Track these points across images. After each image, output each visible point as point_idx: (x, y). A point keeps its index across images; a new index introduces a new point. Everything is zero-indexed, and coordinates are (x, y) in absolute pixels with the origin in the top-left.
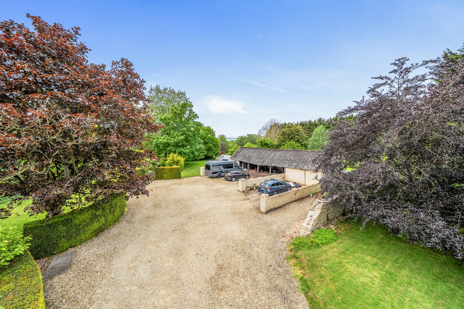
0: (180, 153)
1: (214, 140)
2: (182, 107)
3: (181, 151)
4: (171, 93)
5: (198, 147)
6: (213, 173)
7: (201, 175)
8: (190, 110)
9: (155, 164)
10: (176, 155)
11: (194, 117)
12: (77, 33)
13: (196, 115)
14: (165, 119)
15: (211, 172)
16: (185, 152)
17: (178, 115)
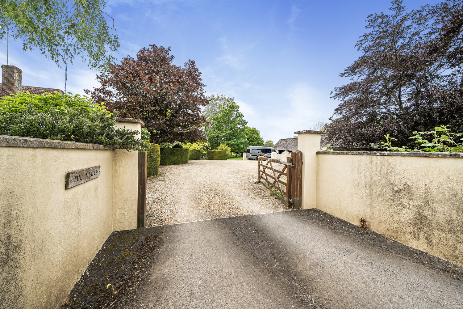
0: (227, 144)
1: (258, 139)
2: (230, 107)
3: (228, 143)
4: (223, 99)
5: (243, 141)
6: (252, 155)
7: (243, 159)
8: (237, 111)
9: (208, 148)
10: (224, 146)
11: (240, 116)
12: (169, 49)
13: (242, 114)
14: (217, 118)
15: (251, 154)
16: (231, 143)
17: (227, 114)
